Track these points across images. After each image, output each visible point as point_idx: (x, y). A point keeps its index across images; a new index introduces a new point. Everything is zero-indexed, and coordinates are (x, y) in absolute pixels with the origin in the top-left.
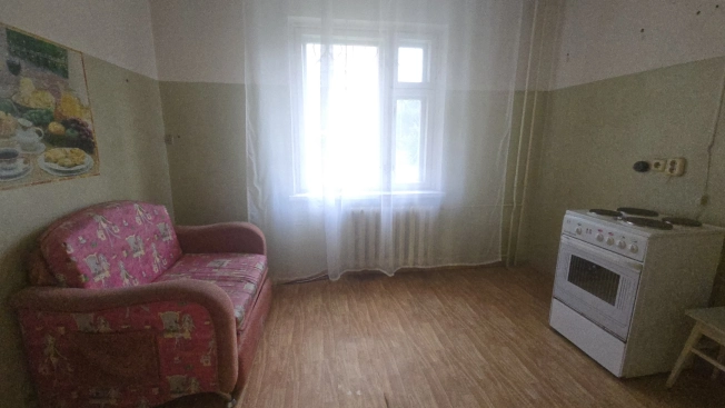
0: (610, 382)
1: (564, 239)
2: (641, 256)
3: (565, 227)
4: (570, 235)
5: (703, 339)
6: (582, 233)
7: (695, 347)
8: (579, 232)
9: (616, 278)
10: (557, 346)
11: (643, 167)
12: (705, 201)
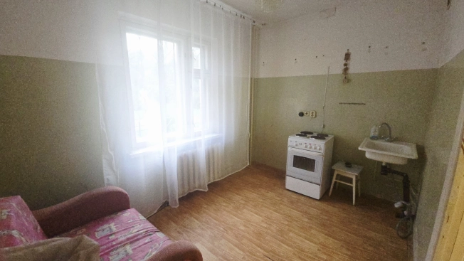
0: (317, 202)
1: (289, 149)
2: (323, 151)
3: (289, 144)
4: (292, 147)
5: (338, 175)
6: (297, 146)
7: (336, 179)
8: (297, 145)
9: (314, 161)
10: (294, 196)
11: (301, 114)
12: (324, 126)
